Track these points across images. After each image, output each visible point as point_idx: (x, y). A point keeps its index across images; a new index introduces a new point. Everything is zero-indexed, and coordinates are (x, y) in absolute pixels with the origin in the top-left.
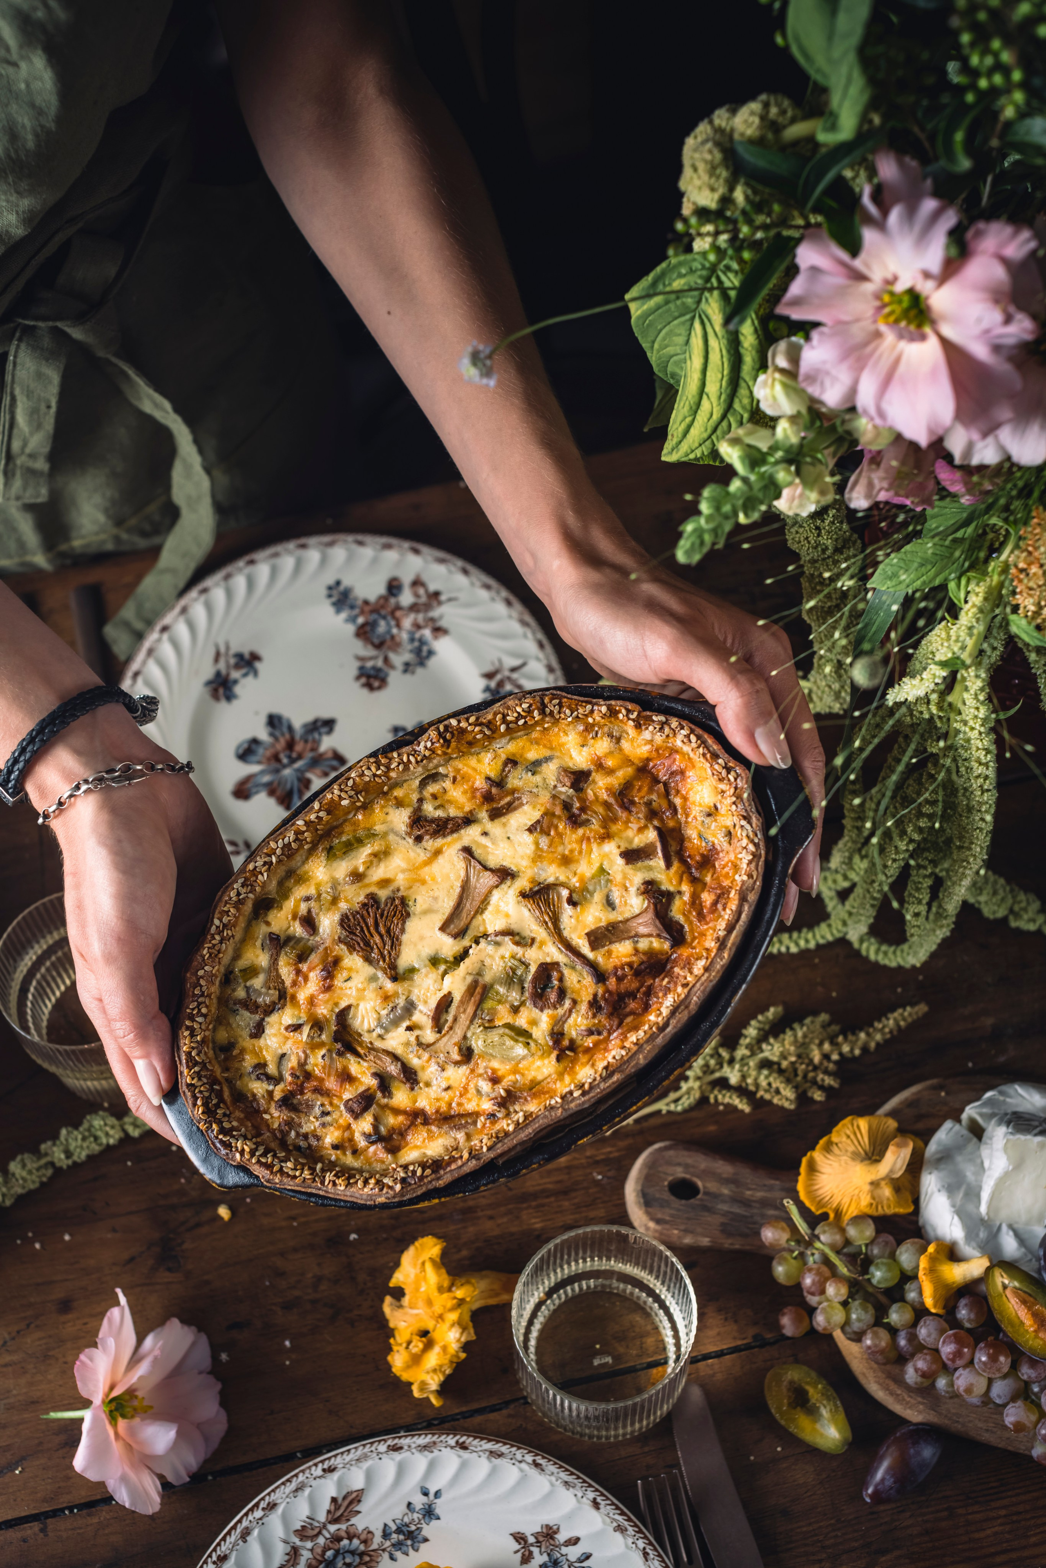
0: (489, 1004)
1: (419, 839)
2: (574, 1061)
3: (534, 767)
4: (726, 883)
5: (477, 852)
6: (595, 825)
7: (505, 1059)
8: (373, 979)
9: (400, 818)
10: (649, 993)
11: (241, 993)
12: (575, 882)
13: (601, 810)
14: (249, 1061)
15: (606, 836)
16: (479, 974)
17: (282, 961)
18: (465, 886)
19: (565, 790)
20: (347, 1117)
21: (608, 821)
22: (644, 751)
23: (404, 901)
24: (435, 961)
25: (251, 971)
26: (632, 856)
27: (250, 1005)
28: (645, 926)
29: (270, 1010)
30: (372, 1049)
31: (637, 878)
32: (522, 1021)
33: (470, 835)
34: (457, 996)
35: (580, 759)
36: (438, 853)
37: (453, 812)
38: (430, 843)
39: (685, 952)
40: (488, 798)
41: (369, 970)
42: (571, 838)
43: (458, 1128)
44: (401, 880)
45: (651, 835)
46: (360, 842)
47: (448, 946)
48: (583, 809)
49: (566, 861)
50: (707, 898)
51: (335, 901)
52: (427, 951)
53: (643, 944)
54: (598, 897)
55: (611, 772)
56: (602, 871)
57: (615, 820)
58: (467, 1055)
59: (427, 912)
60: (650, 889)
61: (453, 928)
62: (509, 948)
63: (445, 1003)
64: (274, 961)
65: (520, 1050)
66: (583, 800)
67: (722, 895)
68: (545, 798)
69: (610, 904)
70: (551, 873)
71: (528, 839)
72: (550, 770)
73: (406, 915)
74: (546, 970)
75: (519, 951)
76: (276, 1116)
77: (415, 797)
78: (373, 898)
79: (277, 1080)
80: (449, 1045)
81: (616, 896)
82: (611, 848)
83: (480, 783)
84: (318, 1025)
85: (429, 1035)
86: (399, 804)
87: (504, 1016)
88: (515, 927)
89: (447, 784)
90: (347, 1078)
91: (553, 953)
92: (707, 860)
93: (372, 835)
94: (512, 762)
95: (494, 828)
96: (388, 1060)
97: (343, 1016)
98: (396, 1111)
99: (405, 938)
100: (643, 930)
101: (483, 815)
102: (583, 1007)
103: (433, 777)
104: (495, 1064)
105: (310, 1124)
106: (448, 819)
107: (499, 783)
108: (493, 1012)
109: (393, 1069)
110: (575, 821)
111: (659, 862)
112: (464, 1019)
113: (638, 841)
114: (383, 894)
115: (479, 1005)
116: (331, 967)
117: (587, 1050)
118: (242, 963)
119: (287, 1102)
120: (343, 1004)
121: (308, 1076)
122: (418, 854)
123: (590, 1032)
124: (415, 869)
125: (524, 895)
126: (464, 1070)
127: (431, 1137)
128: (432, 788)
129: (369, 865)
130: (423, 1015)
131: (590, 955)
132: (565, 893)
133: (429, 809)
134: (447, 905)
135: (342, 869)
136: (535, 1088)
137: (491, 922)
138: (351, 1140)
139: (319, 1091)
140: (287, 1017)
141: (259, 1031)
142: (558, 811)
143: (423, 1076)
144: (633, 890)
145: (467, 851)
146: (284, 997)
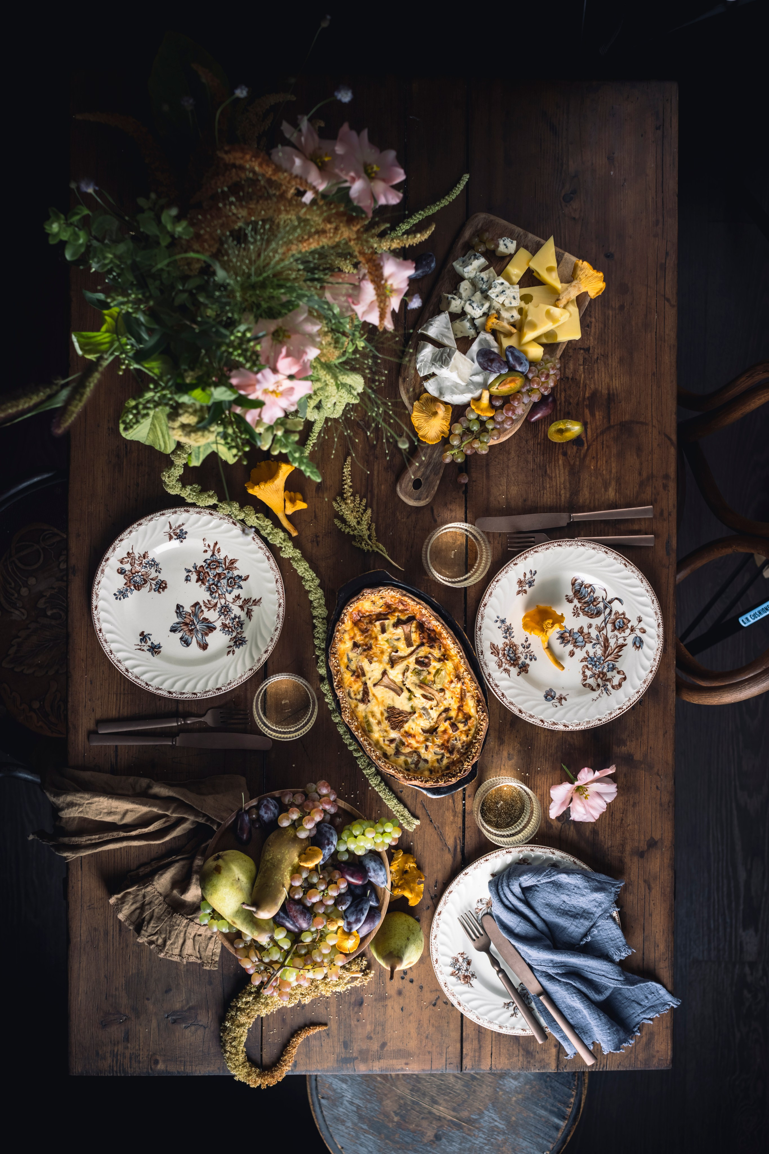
0: (426, 682)
1: (369, 701)
2: (448, 655)
3: (350, 660)
4: (397, 601)
5: (375, 682)
6: (372, 641)
7: (445, 677)
8: (413, 720)
9: (361, 707)
10: (429, 630)
11: (413, 766)
12: (389, 650)
13: (367, 639)
14: (436, 765)
15: (376, 638)
16: (416, 684)
17: (403, 751)
18: (386, 687)
19: (360, 650)
20: (458, 732)
21: (371, 638)
22: (350, 623)
23: (388, 708)
24: (410, 699)
25: (406, 762)
26: (383, 631)
27: (417, 764)
28: (407, 628)
29: (419, 756)
30: (436, 723)
31: (391, 629)
32: (433, 671)
33: (370, 684)
34: (423, 692)
35: (349, 644)
36: (374, 695)
37: (361, 689)
38: (371, 697)
39: (418, 616)
40: (358, 677)
41: (410, 722)
42: (375, 650)
43: (465, 695)
44: (382, 708)
45: (378, 623)
46: (368, 721)
47: (405, 694)
48: (366, 645)
49: (382, 652)
50: (401, 607)
51: (386, 731)
52: (406, 701)
53: (413, 629)
54: (396, 643)
55: (355, 635)
56: (387, 641)
57: (371, 635)
58: (442, 690)
59: (393, 700)
60: (396, 625)
61: (400, 692)
62: (409, 674)
63: (424, 696)
64: (403, 754)
65: (443, 673)
66: (363, 645)
67: (401, 602)
68: (360, 657)
69: (398, 639)
70: (386, 658)
71: (374, 664)
72: (352, 655)
73: (394, 708)
74: (418, 662)
75: (410, 671)
76: (455, 756)
77: (355, 701)
78: (386, 718)
79: (443, 755)
80: (438, 696)
81: (396, 637)
82: (381, 637)
83: (353, 679)
84: (427, 740)
85: (434, 703)
86: (357, 706)
87: (430, 677)
88: (402, 671)
89: (352, 690)
90: (445, 732)
91: (412, 659)
92: (388, 606)
93: (366, 717)
94: (347, 667)
95: (368, 675)
96: (441, 717)
97: (425, 731)
98: (457, 715)
99: (401, 709)
100: (409, 629)
101: (363, 679)
102: (432, 650)
103: (349, 694)
104: (446, 681)
105: (459, 745)
106: (364, 690)
107: (354, 672)
108: (429, 681)
109: (444, 715)
110: (370, 648)
111: (386, 622)
112: (431, 690)
113: (379, 628)
114: (386, 715)
115: (427, 685)
116: (408, 734)
117: (445, 651)
118: (403, 765)
119: (451, 752)
120: (421, 731)
121: (443, 745)
122: (373, 702)
123: (440, 649)
124: (378, 703)
125: (392, 667)
126: (447, 692)
127: (467, 704)
128: (352, 695)
129: (376, 719)
130: (428, 704)
131: (415, 647)
132: (393, 654)
133: (359, 697)
134: (392, 693)
135: (376, 728)
136: (456, 668)
137: (398, 679)
138: (465, 731)
139: (448, 741)
140: (422, 751)
141: (426, 761)
142: (366, 653)
143: (447, 706)
144: (395, 631)
145: (375, 685)
146: (416, 751)
